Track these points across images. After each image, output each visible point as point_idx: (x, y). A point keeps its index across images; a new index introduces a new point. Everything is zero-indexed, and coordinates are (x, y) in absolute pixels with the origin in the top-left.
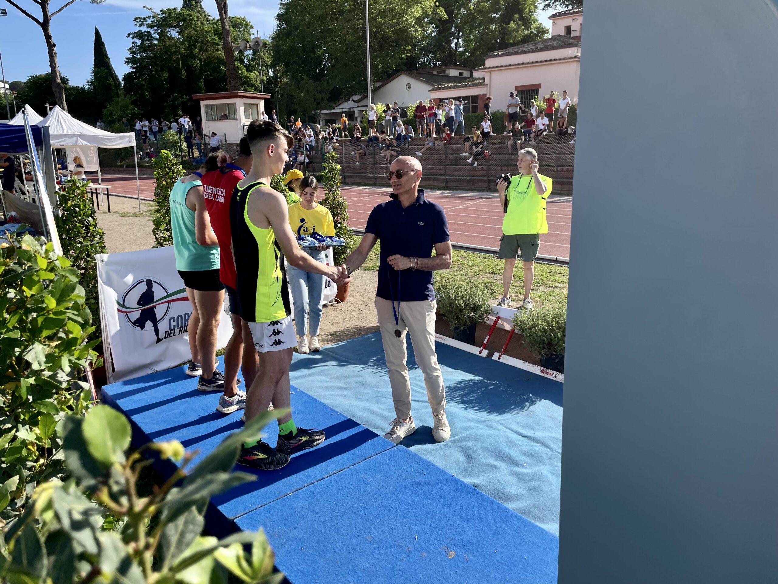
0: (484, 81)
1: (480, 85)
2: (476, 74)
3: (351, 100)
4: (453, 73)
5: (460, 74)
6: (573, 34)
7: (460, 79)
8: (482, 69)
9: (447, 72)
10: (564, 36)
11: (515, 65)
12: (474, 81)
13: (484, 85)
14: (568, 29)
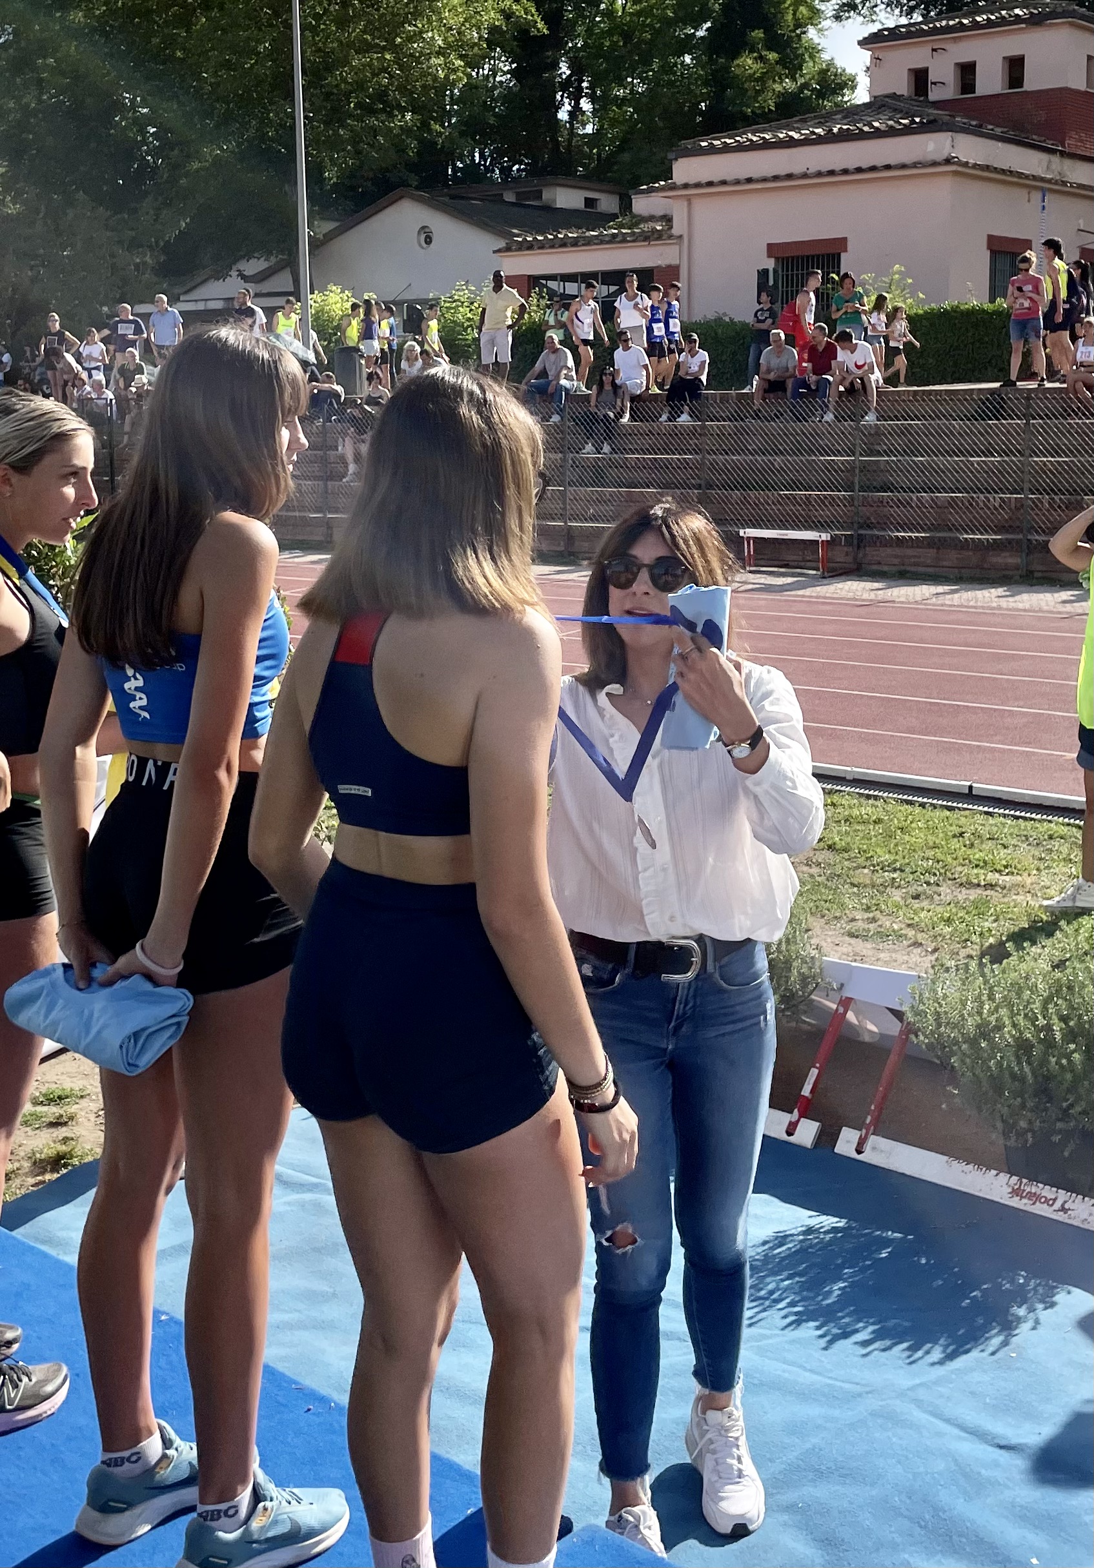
0: (671, 227)
1: (659, 238)
2: (641, 205)
3: (234, 273)
4: (567, 198)
5: (590, 202)
6: (934, 95)
7: (590, 217)
8: (662, 189)
9: (546, 195)
10: (910, 98)
11: (764, 180)
12: (636, 225)
13: (671, 237)
14: (920, 78)
